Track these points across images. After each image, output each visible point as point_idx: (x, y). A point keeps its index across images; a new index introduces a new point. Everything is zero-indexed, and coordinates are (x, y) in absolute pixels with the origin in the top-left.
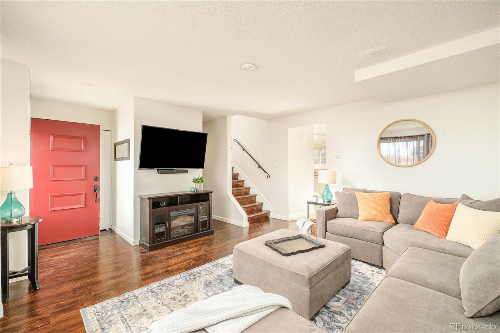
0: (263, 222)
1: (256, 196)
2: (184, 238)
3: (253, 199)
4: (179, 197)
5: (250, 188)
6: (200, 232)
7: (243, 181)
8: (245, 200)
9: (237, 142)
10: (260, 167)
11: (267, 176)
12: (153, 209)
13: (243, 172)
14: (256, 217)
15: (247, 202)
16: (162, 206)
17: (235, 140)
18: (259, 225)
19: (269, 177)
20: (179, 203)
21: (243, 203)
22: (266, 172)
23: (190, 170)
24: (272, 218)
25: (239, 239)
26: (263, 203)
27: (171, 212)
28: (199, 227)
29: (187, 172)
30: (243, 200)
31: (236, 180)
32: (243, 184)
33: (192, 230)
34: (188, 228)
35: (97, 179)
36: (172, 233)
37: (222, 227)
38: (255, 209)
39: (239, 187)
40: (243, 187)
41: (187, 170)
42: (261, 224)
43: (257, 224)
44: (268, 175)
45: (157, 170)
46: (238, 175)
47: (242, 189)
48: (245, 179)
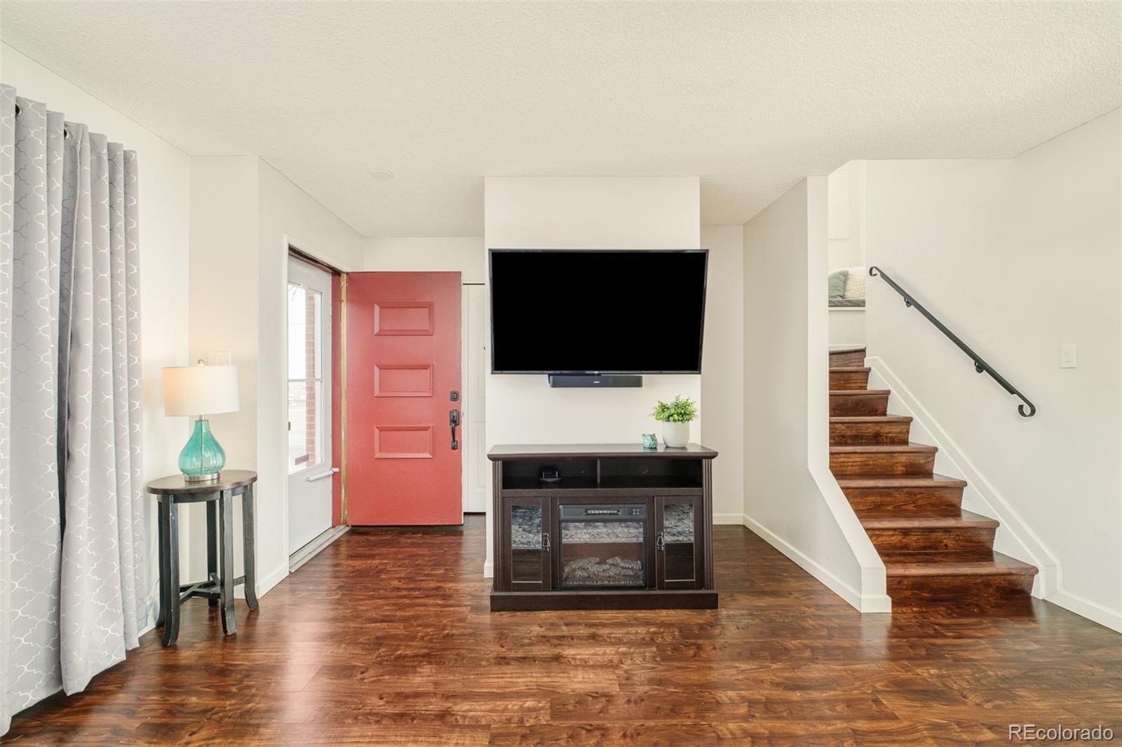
0: (982, 613)
1: (961, 489)
2: (600, 596)
3: (949, 496)
4: (599, 461)
5: (936, 449)
6: (660, 588)
7: (907, 421)
8: (901, 497)
9: (884, 276)
10: (981, 366)
11: (1021, 407)
12: (503, 488)
13: (906, 389)
14: (945, 581)
15: (910, 507)
16: (547, 482)
17: (874, 271)
18: (947, 627)
19: (1027, 410)
20: (599, 481)
21: (890, 508)
22: (1012, 390)
23: (647, 378)
24: (1044, 600)
25: (800, 674)
26: (997, 524)
27: (561, 507)
28: (661, 573)
29: (638, 383)
30: (889, 495)
31: (876, 415)
32: (908, 432)
33: (636, 577)
34: (622, 564)
35: (456, 397)
36: (567, 570)
37: (773, 586)
38: (950, 543)
39: (887, 444)
40: (906, 442)
41: (641, 378)
42: (964, 621)
43: (939, 617)
44: (1022, 402)
45: (547, 375)
46: (887, 399)
47: (892, 453)
48: (915, 416)
